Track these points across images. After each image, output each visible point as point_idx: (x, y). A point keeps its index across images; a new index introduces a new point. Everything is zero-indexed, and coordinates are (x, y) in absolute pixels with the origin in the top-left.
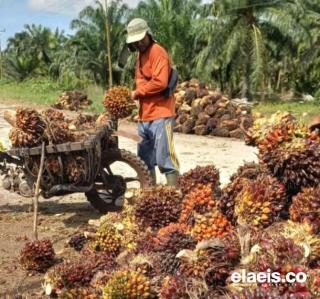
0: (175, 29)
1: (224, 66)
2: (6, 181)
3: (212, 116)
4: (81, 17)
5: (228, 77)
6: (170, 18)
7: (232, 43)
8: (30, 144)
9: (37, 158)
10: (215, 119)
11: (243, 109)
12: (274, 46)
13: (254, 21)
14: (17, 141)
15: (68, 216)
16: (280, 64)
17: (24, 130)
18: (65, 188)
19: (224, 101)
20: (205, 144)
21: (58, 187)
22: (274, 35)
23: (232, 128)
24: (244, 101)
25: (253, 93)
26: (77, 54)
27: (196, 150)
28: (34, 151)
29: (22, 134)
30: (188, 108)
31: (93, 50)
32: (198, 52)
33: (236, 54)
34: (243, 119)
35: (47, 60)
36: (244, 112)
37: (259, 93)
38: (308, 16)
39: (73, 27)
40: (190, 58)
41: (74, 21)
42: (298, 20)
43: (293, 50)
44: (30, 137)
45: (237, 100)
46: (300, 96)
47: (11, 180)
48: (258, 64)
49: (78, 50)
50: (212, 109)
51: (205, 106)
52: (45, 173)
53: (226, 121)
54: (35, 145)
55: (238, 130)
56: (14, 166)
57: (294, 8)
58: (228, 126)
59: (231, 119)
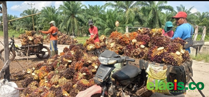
0: (53, 17)
1: (68, 27)
2: (18, 54)
3: (64, 40)
4: (23, 13)
5: (69, 30)
6: (51, 15)
7: (69, 22)
8: (26, 45)
9: (27, 48)
10: (65, 41)
11: (72, 38)
12: (80, 23)
13: (74, 17)
14: (23, 44)
15: (33, 60)
16: (82, 27)
17: (25, 42)
18: (33, 53)
19: (67, 37)
20: (63, 46)
21: (31, 53)
22: (80, 20)
23: (69, 43)
24: (74, 36)
25: (76, 34)
26: (22, 23)
27: (60, 48)
28: (27, 46)
29: (24, 43)
30: (58, 38)
31: (28, 22)
32: (60, 23)
33: (70, 25)
34: (72, 41)
35: (11, 24)
36: (72, 39)
37: (77, 34)
38: (88, 16)
39: (21, 15)
40: (58, 25)
41: (21, 14)
42: (85, 17)
43: (85, 24)
44: (26, 44)
45: (72, 36)
46: (88, 35)
47: (19, 53)
48: (76, 27)
49: (23, 22)
50: (64, 38)
51: (62, 38)
52: (29, 51)
53: (67, 41)
54: (27, 45)
55: (71, 43)
56: (20, 50)
57: (84, 14)
58: (68, 42)
59: (69, 41)
